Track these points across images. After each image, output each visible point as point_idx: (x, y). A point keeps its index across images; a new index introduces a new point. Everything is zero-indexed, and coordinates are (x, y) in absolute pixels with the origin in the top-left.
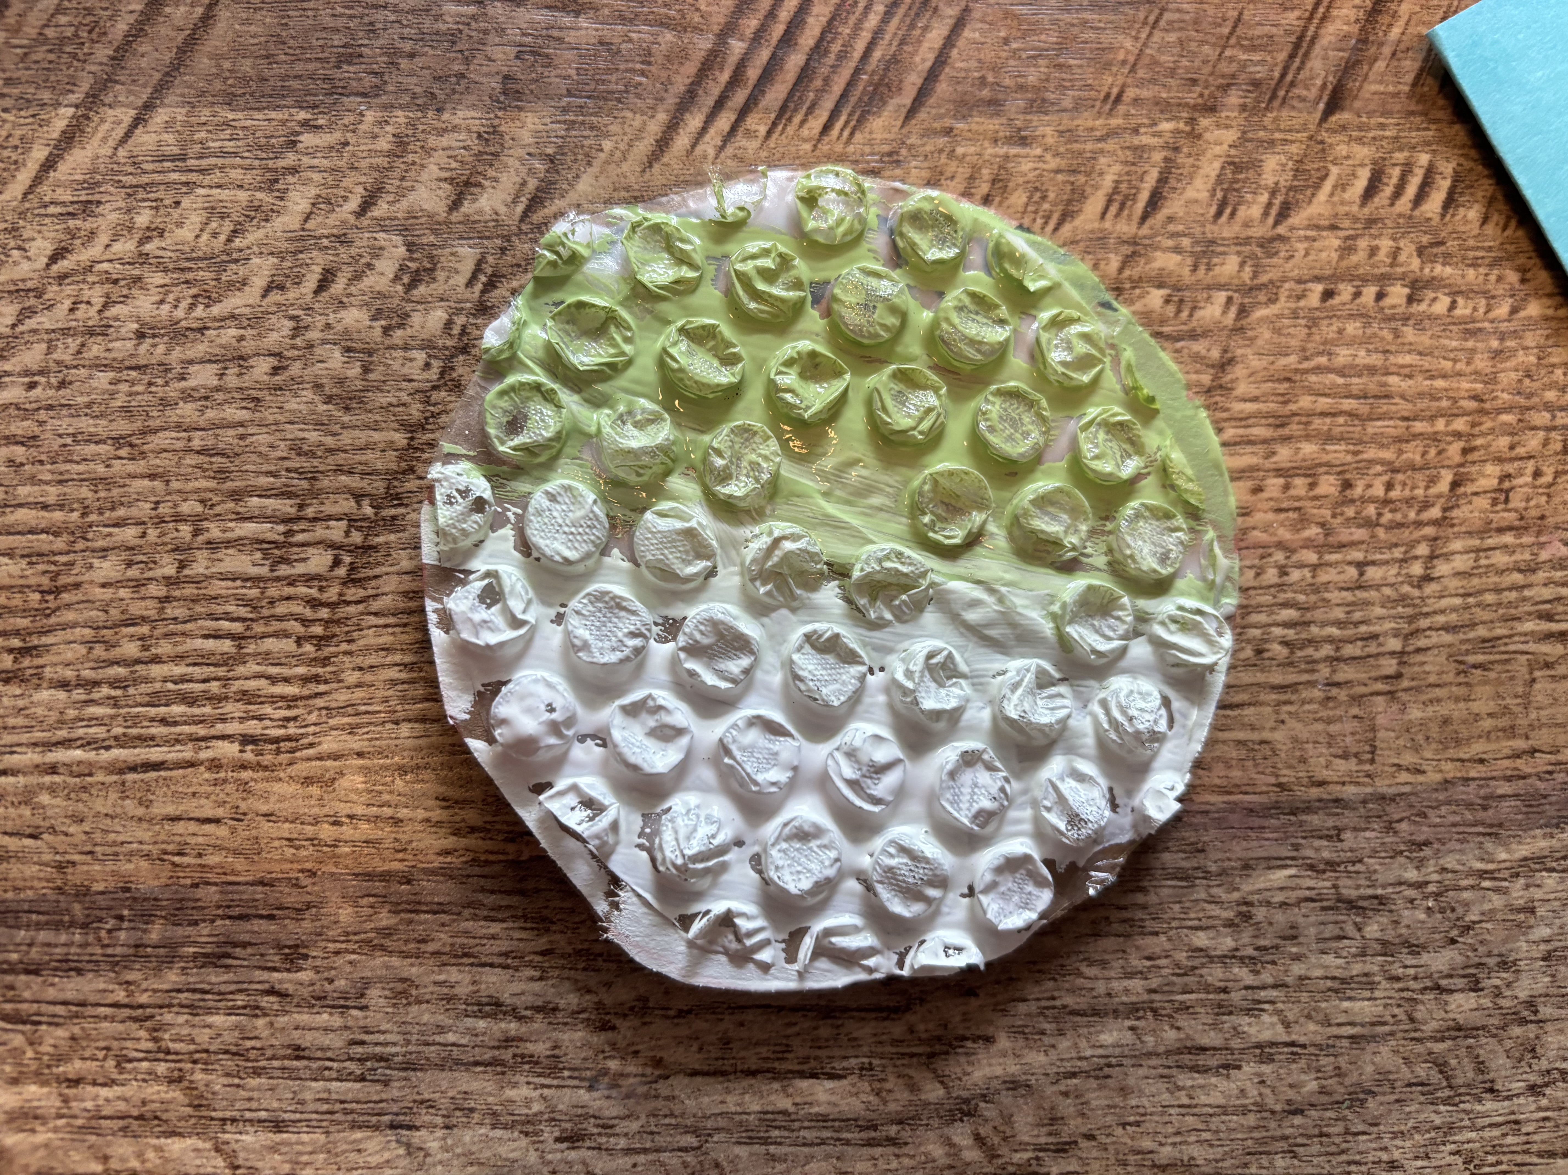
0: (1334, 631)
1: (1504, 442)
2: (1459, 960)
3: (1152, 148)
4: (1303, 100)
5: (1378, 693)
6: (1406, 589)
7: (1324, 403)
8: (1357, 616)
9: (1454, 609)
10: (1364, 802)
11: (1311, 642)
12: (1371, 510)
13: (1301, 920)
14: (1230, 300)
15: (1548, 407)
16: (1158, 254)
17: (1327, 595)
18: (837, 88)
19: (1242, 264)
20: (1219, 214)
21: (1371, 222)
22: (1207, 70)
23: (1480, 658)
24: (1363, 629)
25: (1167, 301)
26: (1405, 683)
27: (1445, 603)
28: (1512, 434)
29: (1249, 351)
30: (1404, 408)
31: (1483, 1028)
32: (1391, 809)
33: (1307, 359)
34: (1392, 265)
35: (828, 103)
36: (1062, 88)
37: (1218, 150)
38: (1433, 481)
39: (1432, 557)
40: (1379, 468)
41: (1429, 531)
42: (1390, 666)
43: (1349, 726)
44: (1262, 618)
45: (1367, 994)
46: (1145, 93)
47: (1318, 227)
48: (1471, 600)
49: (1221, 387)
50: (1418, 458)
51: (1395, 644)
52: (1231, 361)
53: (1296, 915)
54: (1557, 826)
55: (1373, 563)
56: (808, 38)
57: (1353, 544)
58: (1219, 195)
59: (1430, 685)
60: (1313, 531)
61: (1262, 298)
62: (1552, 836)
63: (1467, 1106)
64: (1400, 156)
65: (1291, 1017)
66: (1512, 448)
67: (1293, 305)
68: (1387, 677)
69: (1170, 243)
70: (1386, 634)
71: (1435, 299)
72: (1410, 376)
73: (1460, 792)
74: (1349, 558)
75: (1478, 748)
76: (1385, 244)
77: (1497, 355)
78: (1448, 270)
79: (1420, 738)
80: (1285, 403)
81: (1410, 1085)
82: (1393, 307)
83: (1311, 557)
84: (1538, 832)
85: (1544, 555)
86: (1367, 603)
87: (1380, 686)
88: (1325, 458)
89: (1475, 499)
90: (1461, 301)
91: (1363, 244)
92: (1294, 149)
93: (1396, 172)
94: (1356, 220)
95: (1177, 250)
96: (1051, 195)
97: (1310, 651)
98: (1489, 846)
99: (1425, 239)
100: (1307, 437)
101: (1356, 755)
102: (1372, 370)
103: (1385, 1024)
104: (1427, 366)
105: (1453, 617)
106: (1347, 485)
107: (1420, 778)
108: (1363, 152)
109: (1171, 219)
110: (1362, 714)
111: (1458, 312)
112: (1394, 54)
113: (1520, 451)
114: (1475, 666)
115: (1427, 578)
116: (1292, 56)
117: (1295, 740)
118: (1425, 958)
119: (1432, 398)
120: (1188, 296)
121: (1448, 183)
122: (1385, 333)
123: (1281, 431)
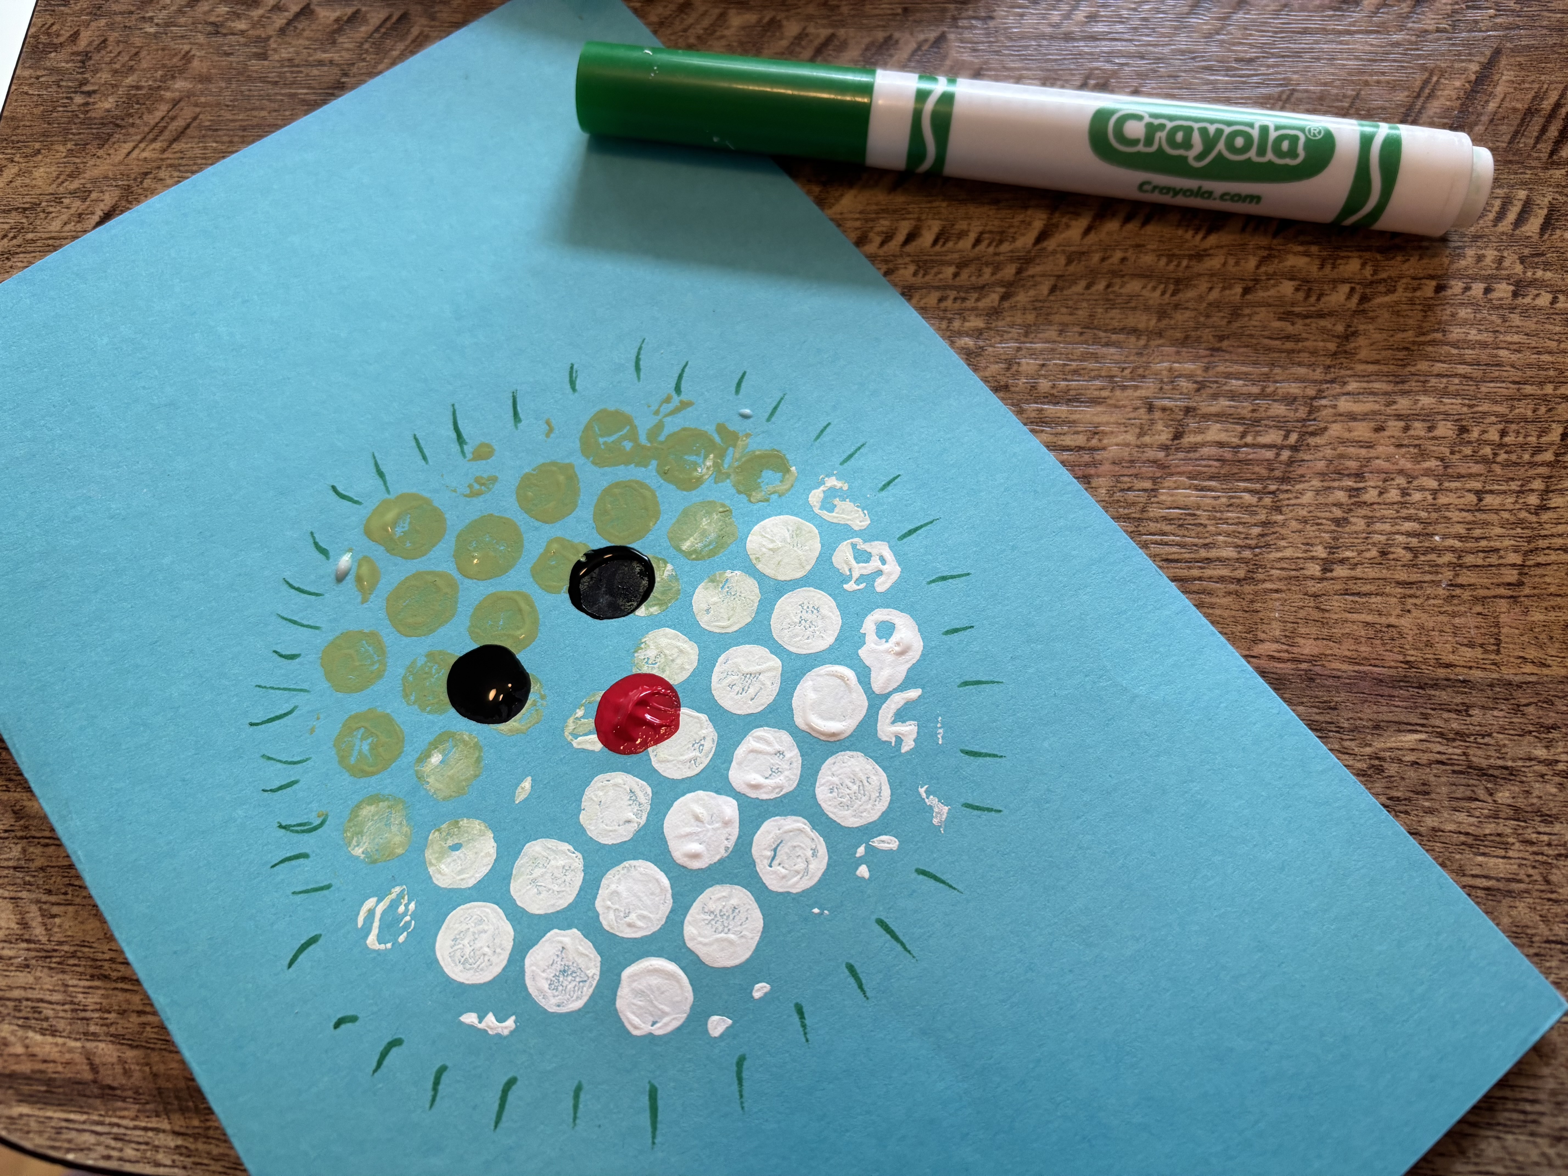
0: (1457, 544)
5: (1501, 597)
6: (1523, 514)
7: (1440, 367)
8: (1477, 532)
10: (1491, 685)
11: (1432, 549)
12: (1487, 451)
13: (1432, 779)
14: (1352, 290)
16: (1291, 256)
17: (1447, 514)
19: (1363, 265)
21: (1476, 238)
24: (1483, 543)
25: (1298, 290)
26: (1527, 591)
27: (1561, 529)
29: (1371, 327)
30: (1516, 375)
32: (1518, 694)
33: (1424, 334)
34: (1497, 269)
38: (1543, 432)
39: (1547, 491)
40: (1493, 419)
41: (1543, 470)
42: (1512, 576)
43: (1474, 621)
44: (1386, 527)
45: (1502, 853)
49: (1346, 352)
50: (1529, 413)
51: (1515, 558)
52: (1355, 334)
53: (1428, 774)
55: (1491, 492)
57: (1470, 476)
59: (1551, 594)
60: (1432, 463)
61: (1382, 288)
64: (1500, 192)
67: (1410, 295)
68: (1509, 584)
69: (1301, 248)
70: (1506, 549)
71: (1538, 295)
72: (1519, 351)
74: (1468, 486)
76: (1490, 254)
78: (1549, 275)
79: (1543, 637)
80: (1404, 366)
82: (1501, 299)
83: (1433, 484)
86: (1486, 524)
87: (1502, 591)
88: (1442, 408)
91: (1470, 253)
93: (1498, 203)
94: (1463, 235)
95: (1307, 253)
97: (1433, 557)
99: (1527, 251)
100: (1425, 392)
101: (1481, 646)
102: (1484, 345)
103: (1520, 881)
104: (1534, 344)
106: (1463, 430)
107: (1546, 671)
110: (1485, 612)
111: (1560, 306)
112: (1492, 121)
115: (1543, 508)
117: (1421, 627)
118: (1558, 827)
119: (1540, 368)
120: (1315, 286)
121: (1545, 211)
122: (1494, 318)
123: (1400, 387)
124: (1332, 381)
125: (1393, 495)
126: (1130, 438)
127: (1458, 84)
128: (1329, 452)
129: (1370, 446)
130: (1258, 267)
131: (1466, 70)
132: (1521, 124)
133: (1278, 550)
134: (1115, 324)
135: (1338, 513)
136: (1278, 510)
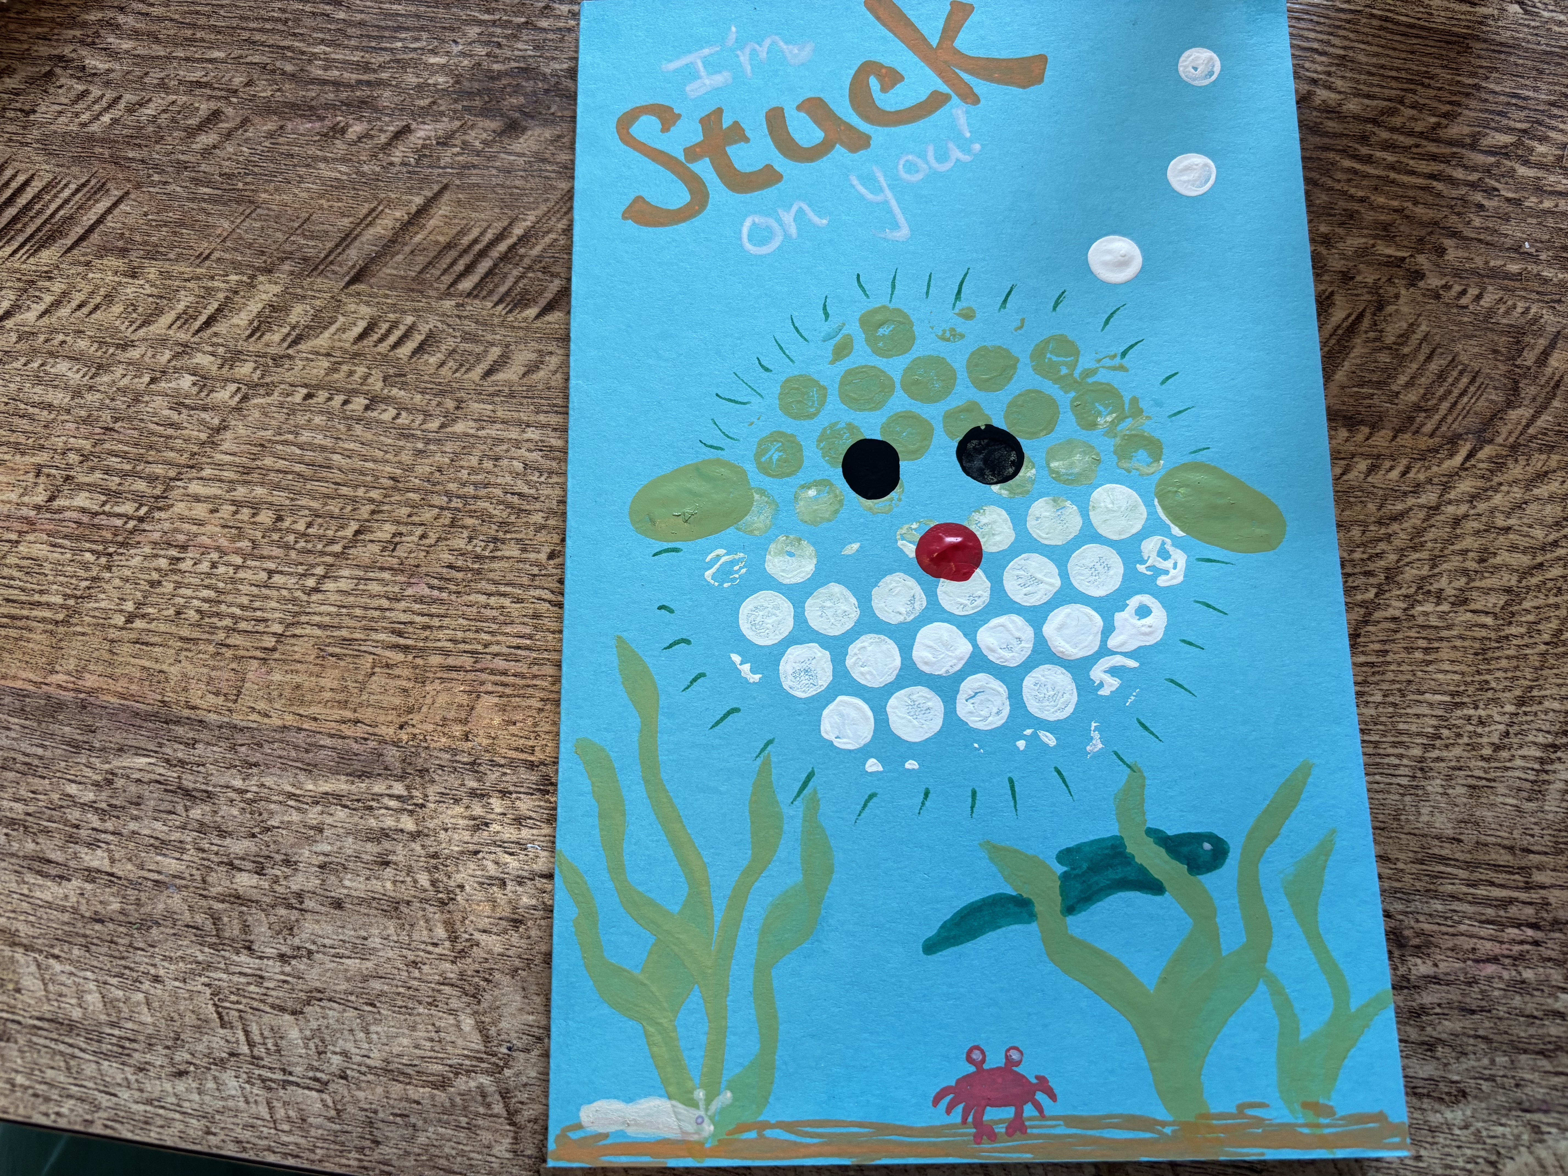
0: (237, 611)
1: (405, 511)
2: (254, 849)
3: (219, 290)
4: (335, 272)
5: (255, 658)
6: (298, 594)
7: (281, 464)
8: (257, 604)
9: (329, 614)
10: (220, 727)
11: (217, 614)
12: (291, 538)
13: (147, 793)
14: (239, 389)
15: (447, 493)
16: (199, 355)
17: (240, 587)
18: (29, 231)
19: (255, 369)
20: (251, 335)
21: (356, 355)
22: (274, 247)
23: (338, 650)
24: (259, 614)
25: (194, 384)
26: (277, 655)
27: (323, 608)
28: (413, 507)
29: (240, 423)
30: (339, 477)
31: (257, 902)
32: (238, 736)
33: (280, 434)
34: (361, 384)
35: (21, 239)
36: (172, 247)
37: (264, 296)
38: (342, 527)
39: (324, 577)
41: (329, 559)
42: (270, 642)
43: (226, 675)
44: (189, 592)
45: (177, 855)
46: (227, 256)
47: (318, 353)
48: (344, 610)
49: (213, 442)
50: (337, 510)
51: (278, 628)
52: (225, 428)
53: (145, 790)
54: (359, 777)
55: (281, 573)
56: (22, 201)
57: (270, 557)
58: (256, 324)
59: (294, 660)
60: (245, 544)
61: (262, 391)
62: (353, 783)
63: (227, 954)
64: (392, 316)
65: (117, 856)
66: (409, 516)
67: (282, 399)
68: (265, 649)
69: (210, 349)
70: (274, 620)
71: (385, 410)
72: (350, 457)
73: (291, 736)
74: (264, 566)
75: (314, 710)
76: (361, 370)
77: (419, 453)
78: (402, 393)
79: (275, 694)
80: (254, 460)
81: (187, 926)
82: (353, 411)
83: (238, 560)
84: (343, 778)
85: (410, 591)
86: (267, 598)
87: (258, 654)
88: (270, 499)
89: (370, 545)
90: (404, 414)
91: (345, 368)
92: (318, 302)
93: (385, 326)
94: (346, 351)
95: (213, 354)
96: (140, 309)
97: (215, 620)
98: (302, 777)
99: (391, 371)
100: (262, 484)
101: (225, 695)
102: (323, 449)
103: (183, 879)
104: (364, 452)
105: (327, 620)
106: (280, 519)
107: (266, 720)
108: (365, 310)
109: (216, 334)
110: (238, 669)
111: (399, 421)
113: (415, 519)
114: (332, 655)
115: (316, 590)
116: (337, 246)
117: (184, 675)
118: (228, 841)
119: (362, 473)
120: (209, 383)
121: (422, 337)
122: (341, 427)
123: (245, 477)
124: (192, 467)
125: (205, 566)
126: (13, 497)
127: (398, 214)
128: (167, 526)
129: (200, 523)
130: (169, 361)
131: (410, 202)
132: (435, 257)
133: (96, 601)
134: (36, 398)
135: (155, 576)
136: (109, 568)
